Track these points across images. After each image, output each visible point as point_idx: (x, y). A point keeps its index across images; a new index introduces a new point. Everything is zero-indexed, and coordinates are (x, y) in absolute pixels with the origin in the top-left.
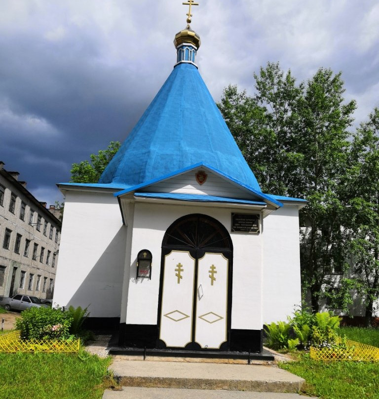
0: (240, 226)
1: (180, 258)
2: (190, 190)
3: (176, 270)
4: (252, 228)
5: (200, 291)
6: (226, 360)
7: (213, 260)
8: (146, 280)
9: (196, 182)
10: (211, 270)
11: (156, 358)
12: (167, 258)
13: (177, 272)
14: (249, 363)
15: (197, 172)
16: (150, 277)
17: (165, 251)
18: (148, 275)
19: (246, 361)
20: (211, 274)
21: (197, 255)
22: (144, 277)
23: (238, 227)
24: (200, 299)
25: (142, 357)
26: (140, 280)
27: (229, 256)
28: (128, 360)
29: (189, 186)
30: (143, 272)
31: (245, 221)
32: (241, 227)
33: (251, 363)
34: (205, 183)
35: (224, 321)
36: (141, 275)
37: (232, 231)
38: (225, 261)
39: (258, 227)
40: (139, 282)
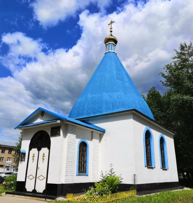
1: (34, 151)
2: (39, 121)
3: (33, 157)
4: (58, 133)
5: (38, 166)
6: (38, 198)
7: (44, 150)
8: (23, 162)
9: (41, 116)
10: (43, 155)
11: (17, 196)
12: (31, 152)
13: (33, 158)
14: (45, 201)
15: (41, 112)
16: (24, 161)
17: (30, 149)
19: (44, 199)
20: (43, 157)
21: (39, 150)
22: (23, 161)
23: (53, 134)
24: (38, 169)
25: (13, 195)
27: (49, 148)
28: (9, 196)
29: (39, 119)
31: (55, 130)
33: (46, 200)
34: (44, 116)
35: (45, 179)
36: (22, 160)
37: (51, 136)
38: (48, 151)
39: (60, 132)
40: (21, 163)
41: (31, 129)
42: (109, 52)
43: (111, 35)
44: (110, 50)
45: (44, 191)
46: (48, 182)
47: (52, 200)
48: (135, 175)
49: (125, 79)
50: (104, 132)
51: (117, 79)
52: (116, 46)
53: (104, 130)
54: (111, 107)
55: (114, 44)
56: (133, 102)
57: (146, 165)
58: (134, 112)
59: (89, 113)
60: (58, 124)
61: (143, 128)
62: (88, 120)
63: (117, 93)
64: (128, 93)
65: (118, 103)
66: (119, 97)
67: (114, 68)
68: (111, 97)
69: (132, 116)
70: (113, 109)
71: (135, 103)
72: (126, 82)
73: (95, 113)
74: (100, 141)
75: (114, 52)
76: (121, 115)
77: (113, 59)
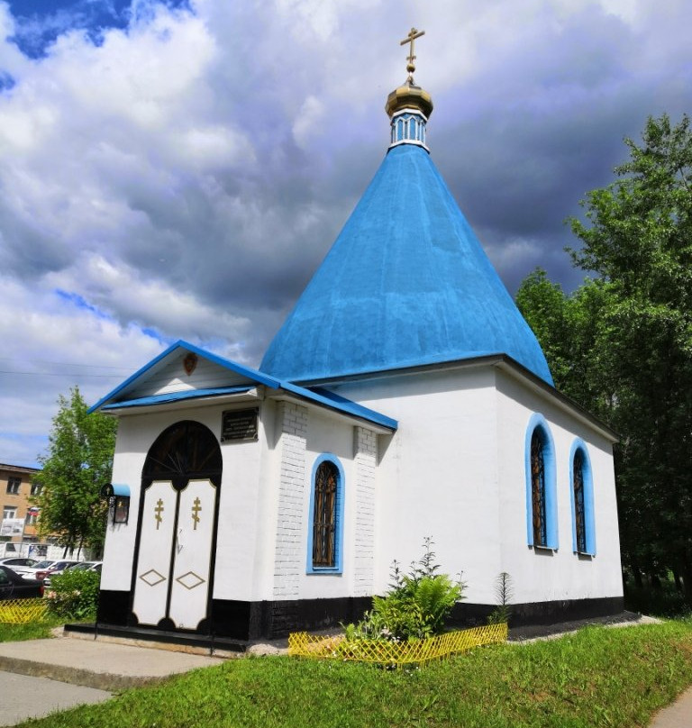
0: (233, 431)
1: (162, 490)
2: (177, 386)
3: (156, 510)
4: (248, 432)
5: (180, 542)
6: (183, 647)
7: (200, 489)
8: (123, 525)
9: (183, 373)
10: (195, 506)
11: (107, 638)
12: (148, 493)
13: (157, 513)
14: (211, 655)
15: (185, 357)
16: (126, 522)
17: (146, 483)
18: (124, 519)
19: (207, 651)
20: (194, 512)
21: (180, 486)
22: (121, 522)
23: (230, 434)
24: (179, 551)
25: (93, 636)
26: (117, 526)
27: (217, 482)
28: (79, 638)
29: (176, 381)
30: (120, 515)
31: (240, 422)
32: (234, 433)
33: (214, 654)
34: (195, 372)
35: (205, 586)
36: (118, 520)
37: (222, 441)
38: (213, 490)
39: (256, 428)
40: (116, 530)
41: (146, 414)
42: (403, 144)
43: (411, 82)
44: (406, 138)
45: (202, 624)
46: (216, 596)
47: (233, 653)
48: (505, 574)
49: (461, 244)
50: (394, 430)
51: (435, 243)
52: (428, 121)
53: (395, 422)
54: (416, 342)
55: (422, 118)
56: (489, 328)
57: (532, 544)
58: (502, 363)
59: (336, 364)
60: (252, 400)
61: (522, 418)
62: (336, 387)
63: (435, 295)
64: (472, 297)
65: (439, 330)
66: (443, 308)
67: (423, 205)
68: (414, 308)
69: (492, 378)
70: (424, 350)
71: (495, 330)
72: (463, 254)
73: (360, 362)
74: (379, 459)
75: (420, 146)
76: (455, 374)
77: (418, 172)
